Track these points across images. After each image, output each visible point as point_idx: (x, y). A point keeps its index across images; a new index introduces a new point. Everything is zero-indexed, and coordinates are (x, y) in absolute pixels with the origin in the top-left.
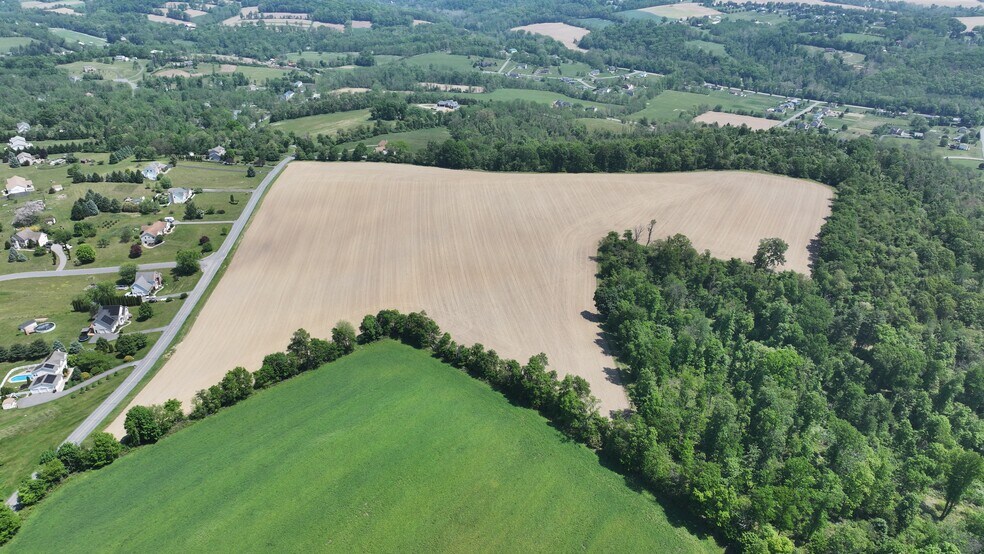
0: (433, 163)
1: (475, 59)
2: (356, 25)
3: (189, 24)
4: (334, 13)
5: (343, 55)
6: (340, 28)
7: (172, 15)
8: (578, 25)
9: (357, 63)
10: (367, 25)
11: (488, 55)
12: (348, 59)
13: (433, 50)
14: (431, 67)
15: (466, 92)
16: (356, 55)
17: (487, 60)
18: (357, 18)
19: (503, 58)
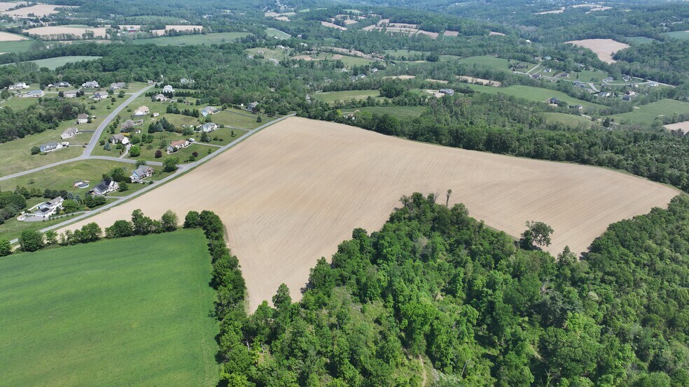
0: (373, 129)
1: (512, 62)
2: (447, 33)
3: (343, 29)
4: (435, 25)
5: (420, 53)
6: (434, 35)
7: (337, 23)
8: (623, 42)
9: (428, 59)
10: (455, 34)
11: (524, 60)
12: (423, 56)
13: (485, 54)
14: (475, 65)
15: (487, 85)
16: (428, 54)
17: (522, 64)
18: (450, 29)
19: (535, 63)
